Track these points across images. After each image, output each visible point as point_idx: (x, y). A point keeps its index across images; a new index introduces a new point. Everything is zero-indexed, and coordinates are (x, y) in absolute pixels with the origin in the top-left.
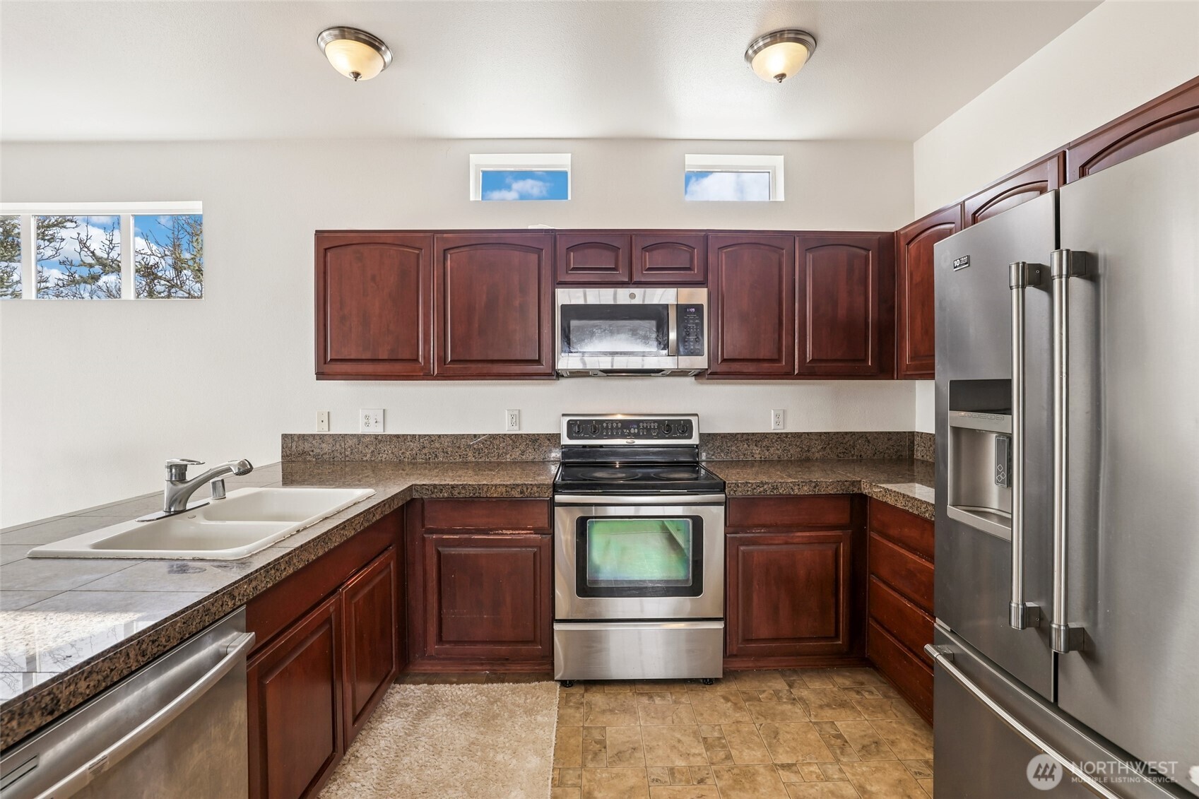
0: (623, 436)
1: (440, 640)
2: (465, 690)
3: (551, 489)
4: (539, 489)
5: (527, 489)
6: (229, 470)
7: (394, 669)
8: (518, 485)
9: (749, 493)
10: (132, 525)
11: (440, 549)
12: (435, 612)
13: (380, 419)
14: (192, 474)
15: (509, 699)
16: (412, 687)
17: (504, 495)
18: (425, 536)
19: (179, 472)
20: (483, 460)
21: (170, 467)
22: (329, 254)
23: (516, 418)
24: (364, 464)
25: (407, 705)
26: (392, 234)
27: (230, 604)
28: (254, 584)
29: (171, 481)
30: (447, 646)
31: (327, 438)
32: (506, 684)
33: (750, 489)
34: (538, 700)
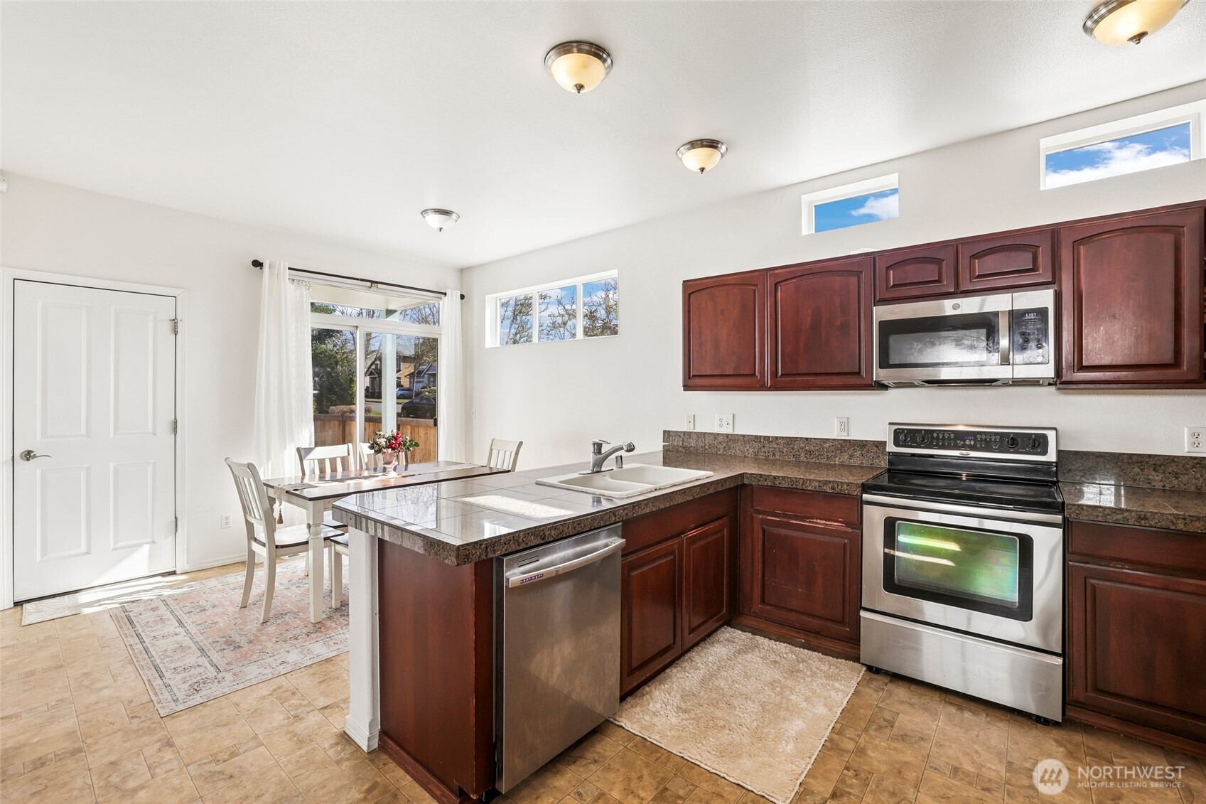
0: (956, 447)
1: (763, 601)
2: (782, 647)
3: (860, 489)
4: (848, 487)
5: (838, 486)
6: (622, 448)
7: (724, 611)
8: (830, 482)
9: (1100, 519)
10: (576, 475)
11: (765, 527)
12: (760, 576)
13: (731, 422)
14: (605, 449)
15: (817, 663)
16: (740, 632)
17: (817, 489)
18: (754, 515)
19: (598, 447)
20: (814, 460)
21: (594, 444)
22: (691, 297)
23: (845, 425)
24: (719, 456)
25: (733, 642)
26: (733, 277)
27: (614, 519)
28: (626, 511)
29: (594, 452)
30: (768, 608)
31: (692, 435)
32: (816, 653)
33: (1100, 514)
34: (840, 673)
